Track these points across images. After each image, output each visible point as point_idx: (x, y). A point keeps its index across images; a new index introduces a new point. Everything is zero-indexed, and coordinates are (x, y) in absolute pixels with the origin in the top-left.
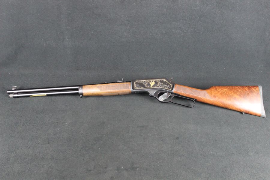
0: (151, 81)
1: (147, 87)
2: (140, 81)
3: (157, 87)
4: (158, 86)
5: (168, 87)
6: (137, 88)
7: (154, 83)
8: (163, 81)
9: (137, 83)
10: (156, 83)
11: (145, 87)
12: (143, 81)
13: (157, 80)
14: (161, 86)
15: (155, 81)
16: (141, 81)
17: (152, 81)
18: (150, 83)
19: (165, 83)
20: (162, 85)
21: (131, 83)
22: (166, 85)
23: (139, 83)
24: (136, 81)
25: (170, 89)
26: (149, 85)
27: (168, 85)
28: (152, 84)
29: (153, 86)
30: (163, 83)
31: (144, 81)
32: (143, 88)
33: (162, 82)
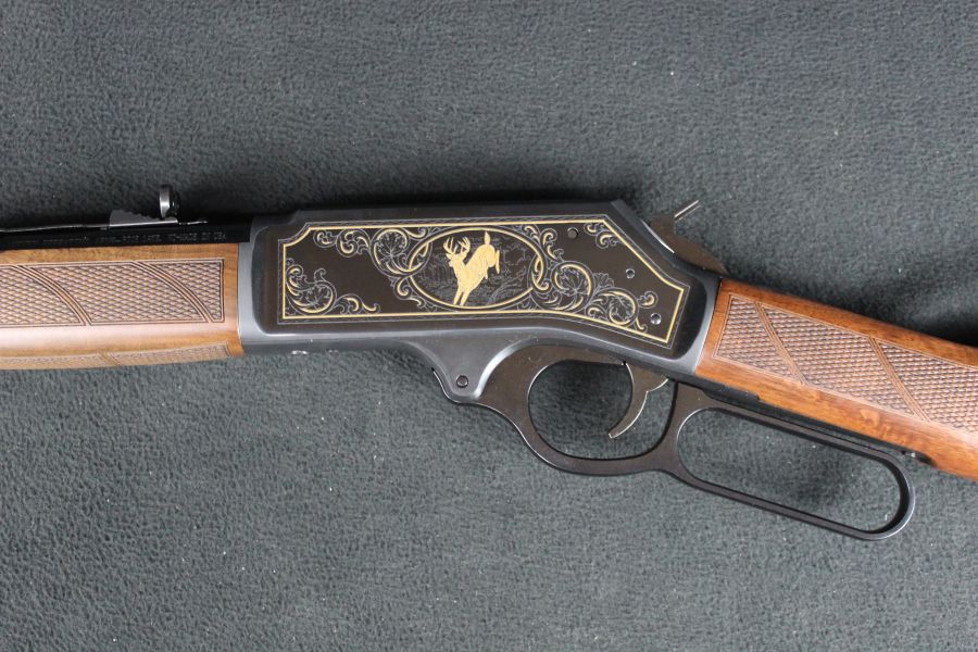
0: (458, 238)
1: (412, 306)
2: (346, 234)
3: (526, 303)
4: (539, 300)
5: (644, 316)
6: (310, 313)
7: (488, 256)
8: (591, 240)
9: (308, 255)
10: (514, 255)
11: (389, 301)
12: (372, 232)
13: (529, 223)
14: (565, 301)
15: (501, 242)
16: (350, 229)
17: (477, 239)
18: (455, 260)
19: (610, 263)
20: (577, 280)
21: (243, 257)
22: (621, 283)
23: (333, 250)
24: (298, 227)
25: (662, 332)
26: (441, 278)
27: (642, 284)
28: (472, 267)
29: (476, 298)
30: (594, 267)
31: (392, 228)
32: (372, 313)
33: (575, 245)
